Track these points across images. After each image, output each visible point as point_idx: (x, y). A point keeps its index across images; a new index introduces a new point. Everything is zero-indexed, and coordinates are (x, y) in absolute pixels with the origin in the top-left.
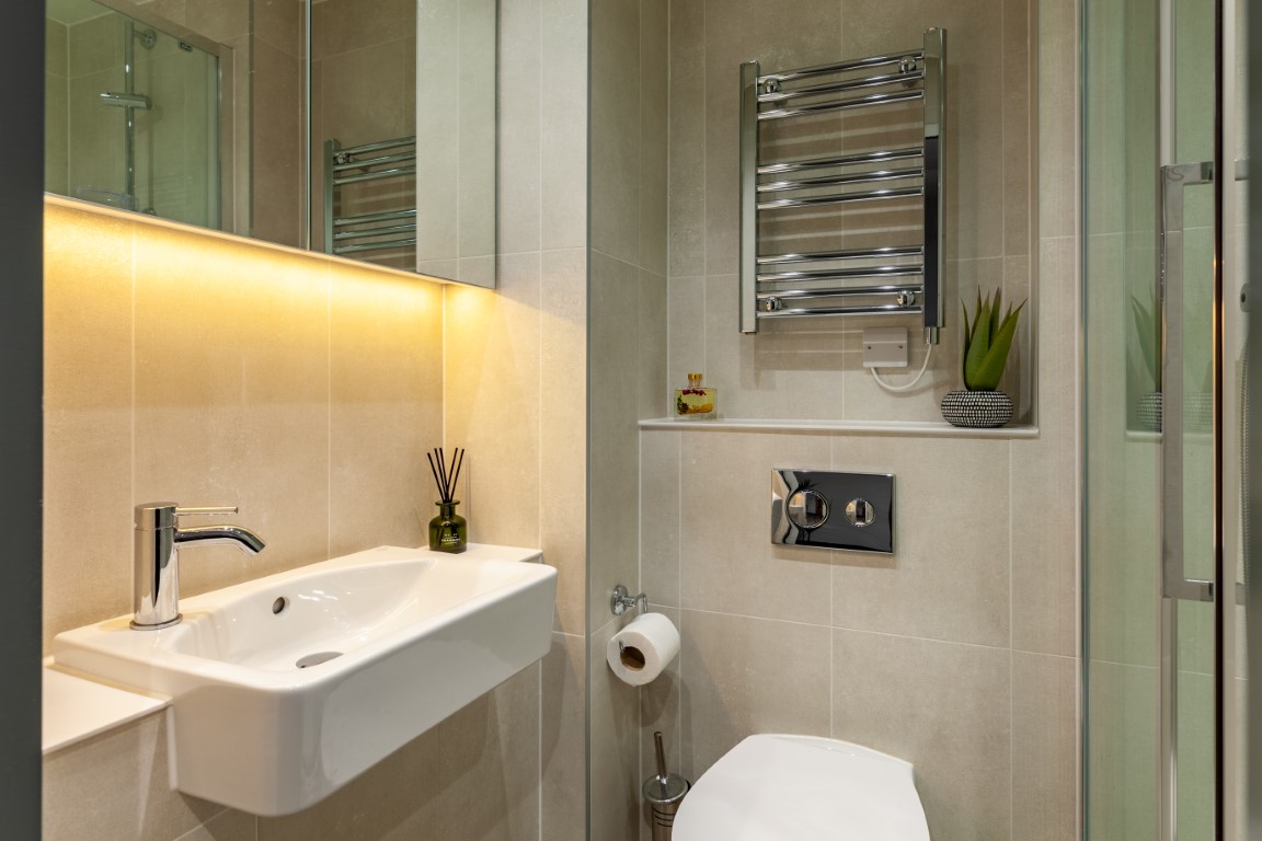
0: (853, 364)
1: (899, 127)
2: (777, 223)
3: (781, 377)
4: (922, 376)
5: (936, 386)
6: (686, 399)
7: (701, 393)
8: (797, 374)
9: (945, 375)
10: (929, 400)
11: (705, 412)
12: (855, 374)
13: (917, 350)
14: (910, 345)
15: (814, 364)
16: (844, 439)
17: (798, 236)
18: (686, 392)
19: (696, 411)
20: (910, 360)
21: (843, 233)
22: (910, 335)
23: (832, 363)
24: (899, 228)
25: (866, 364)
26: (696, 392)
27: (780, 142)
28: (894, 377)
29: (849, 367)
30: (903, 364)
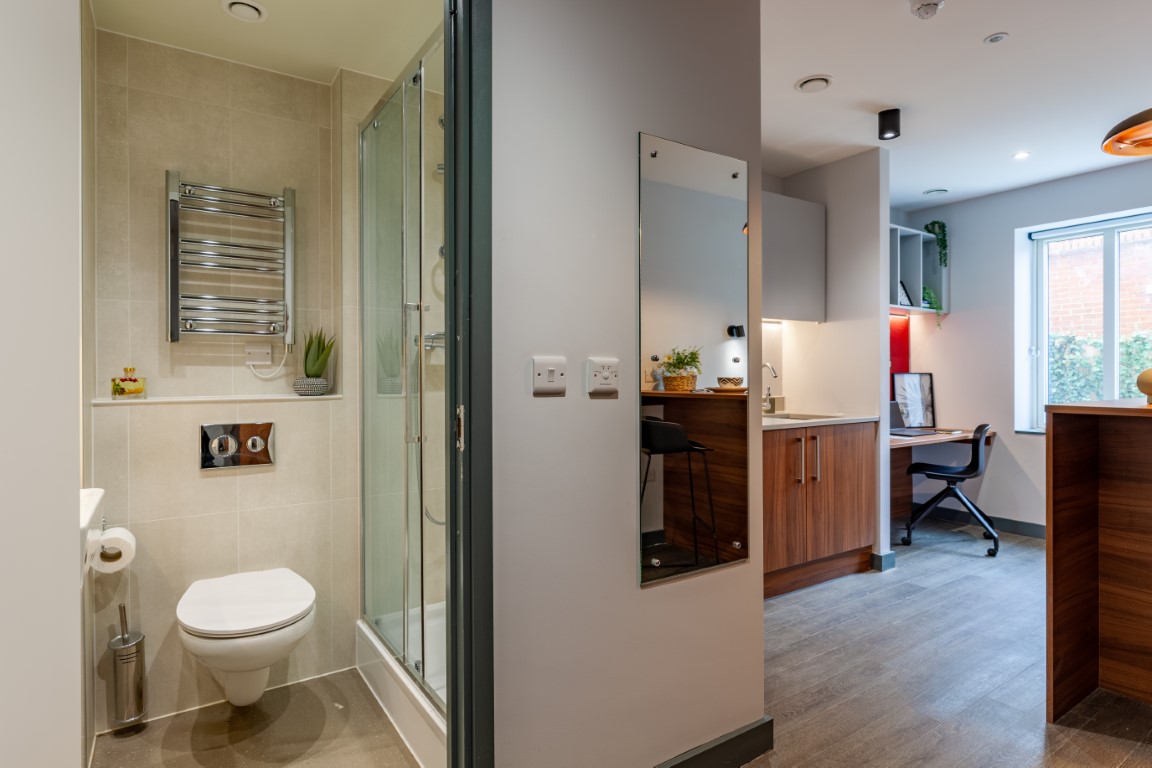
0: (239, 362)
1: (265, 231)
2: (186, 273)
3: (190, 370)
4: (279, 370)
5: (287, 375)
6: (123, 385)
7: (135, 381)
8: (201, 369)
9: (291, 369)
10: (282, 382)
11: (136, 393)
12: (243, 369)
13: (276, 356)
14: (273, 353)
15: (213, 362)
16: (245, 405)
17: (202, 283)
18: (123, 380)
19: (131, 393)
20: (273, 361)
21: (232, 285)
22: (272, 347)
23: (225, 362)
24: (266, 288)
25: (248, 363)
26: (131, 380)
27: (188, 222)
28: (263, 370)
29: (236, 364)
30: (269, 363)
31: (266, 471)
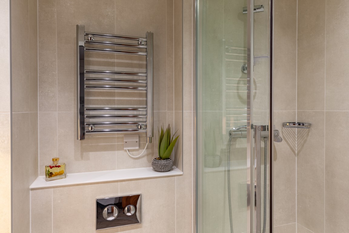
0: (120, 148)
1: (135, 62)
2: (90, 92)
3: (92, 154)
4: (143, 152)
5: (148, 155)
6: (51, 170)
7: (59, 166)
8: (98, 153)
9: (150, 151)
10: (145, 159)
11: (60, 174)
12: (121, 153)
13: (141, 142)
14: (139, 141)
15: (105, 149)
16: (124, 183)
17: (99, 98)
18: (51, 167)
19: (57, 175)
20: (139, 146)
21: (116, 98)
22: (139, 137)
23: (111, 148)
24: (135, 99)
25: (125, 149)
26: (56, 166)
27: (91, 59)
28: (134, 153)
29: (118, 150)
30: (137, 148)
31: (137, 228)
